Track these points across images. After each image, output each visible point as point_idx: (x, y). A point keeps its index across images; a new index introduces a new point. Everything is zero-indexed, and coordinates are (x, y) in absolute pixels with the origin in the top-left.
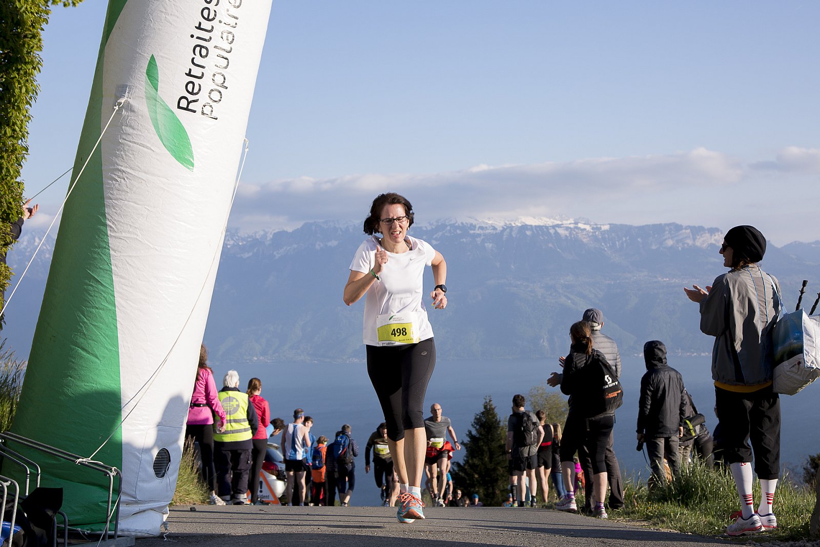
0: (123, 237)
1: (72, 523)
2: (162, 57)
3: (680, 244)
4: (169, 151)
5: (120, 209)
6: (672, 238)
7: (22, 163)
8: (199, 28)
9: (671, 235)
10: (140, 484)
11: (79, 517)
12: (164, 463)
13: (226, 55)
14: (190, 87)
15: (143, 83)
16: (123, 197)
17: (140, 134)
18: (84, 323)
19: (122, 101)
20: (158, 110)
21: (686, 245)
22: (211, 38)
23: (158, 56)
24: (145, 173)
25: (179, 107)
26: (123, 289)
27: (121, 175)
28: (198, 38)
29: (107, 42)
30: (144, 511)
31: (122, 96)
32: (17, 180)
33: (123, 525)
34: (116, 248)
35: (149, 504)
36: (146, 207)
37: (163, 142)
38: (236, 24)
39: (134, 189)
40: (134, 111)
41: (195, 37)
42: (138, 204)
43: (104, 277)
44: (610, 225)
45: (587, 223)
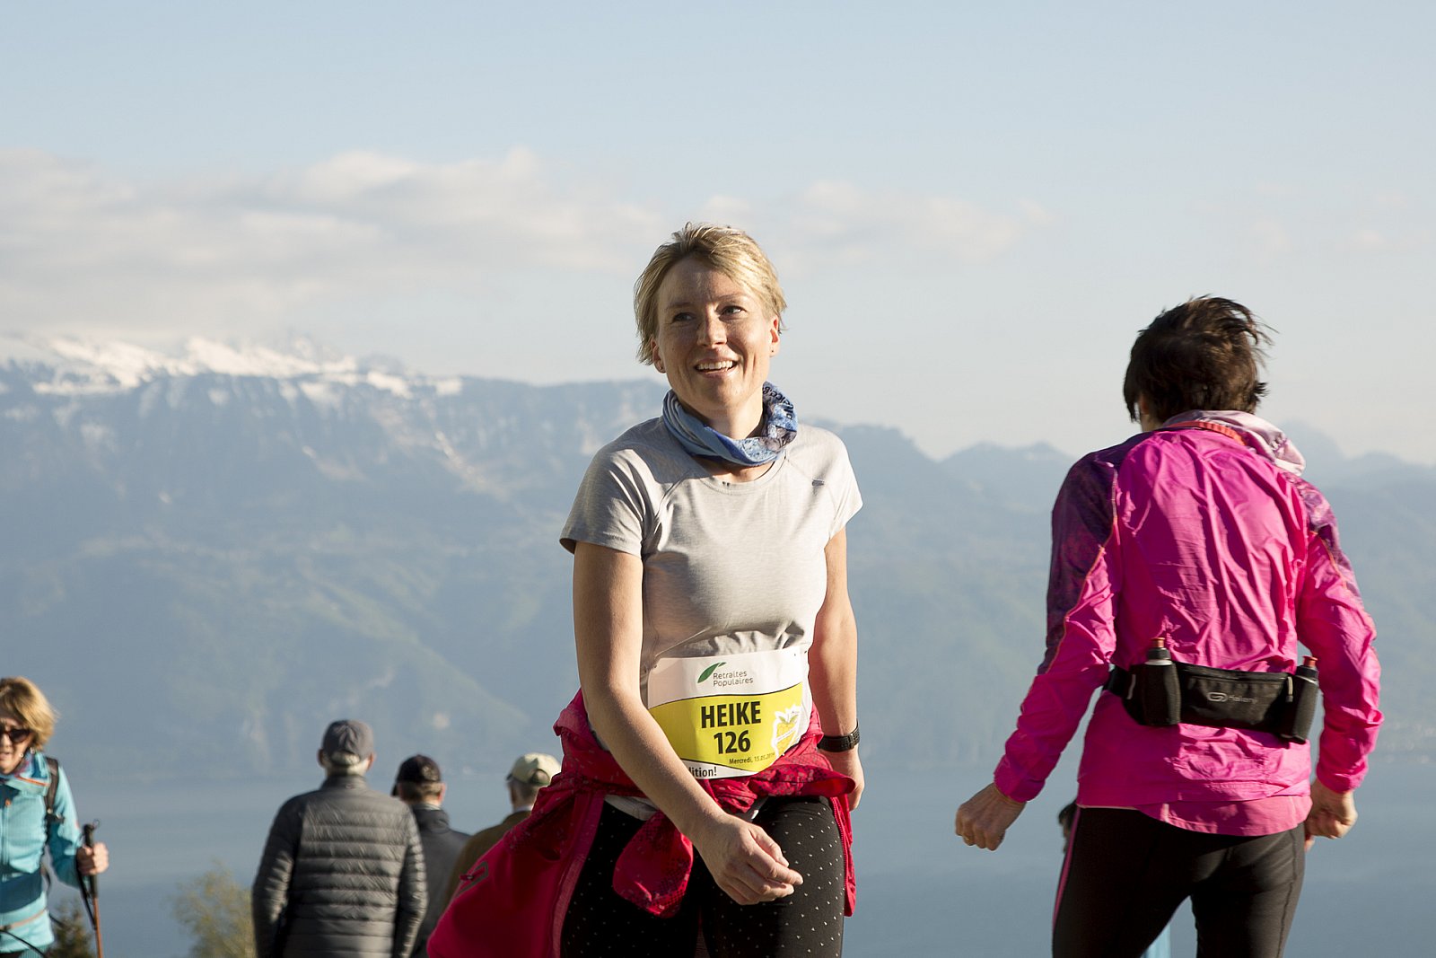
44: (464, 379)
45: (395, 372)
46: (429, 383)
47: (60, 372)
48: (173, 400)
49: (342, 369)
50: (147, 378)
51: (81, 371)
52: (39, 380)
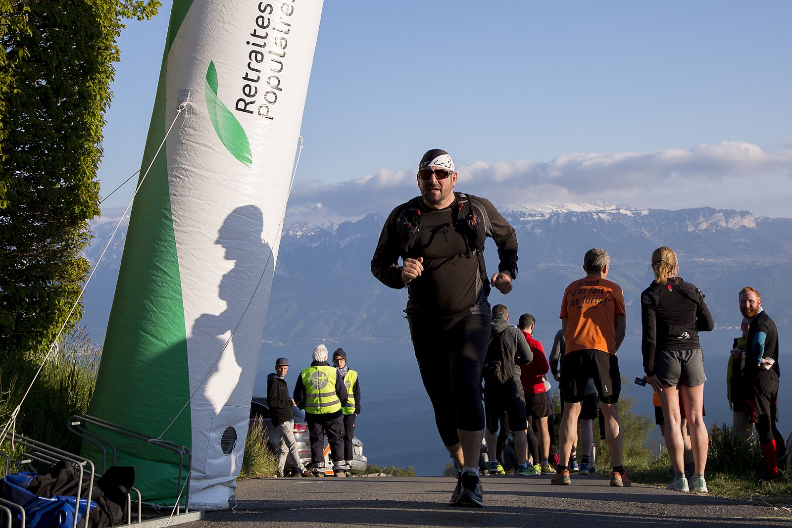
0: (189, 231)
1: (147, 499)
2: (220, 63)
3: (714, 227)
4: (228, 149)
5: (184, 205)
6: (706, 221)
7: (97, 165)
8: (254, 35)
9: (705, 218)
10: (209, 460)
11: (152, 493)
12: (230, 441)
13: (280, 59)
14: (247, 89)
15: (204, 88)
16: (187, 195)
17: (202, 134)
18: (153, 311)
19: (185, 104)
20: (219, 112)
21: (719, 227)
22: (265, 44)
23: (217, 62)
24: (207, 170)
25: (237, 109)
26: (188, 279)
27: (185, 173)
28: (253, 44)
29: (169, 50)
30: (214, 486)
31: (184, 100)
32: (93, 181)
33: (193, 499)
34: (181, 241)
35: (218, 479)
36: (208, 202)
37: (223, 142)
38: (289, 30)
39: (197, 186)
40: (194, 114)
41: (251, 44)
42: (200, 200)
43: (171, 268)
44: (650, 210)
45: (628, 209)
46: (639, 211)
47: (527, 214)
48: (561, 221)
49: (612, 208)
51: (533, 213)
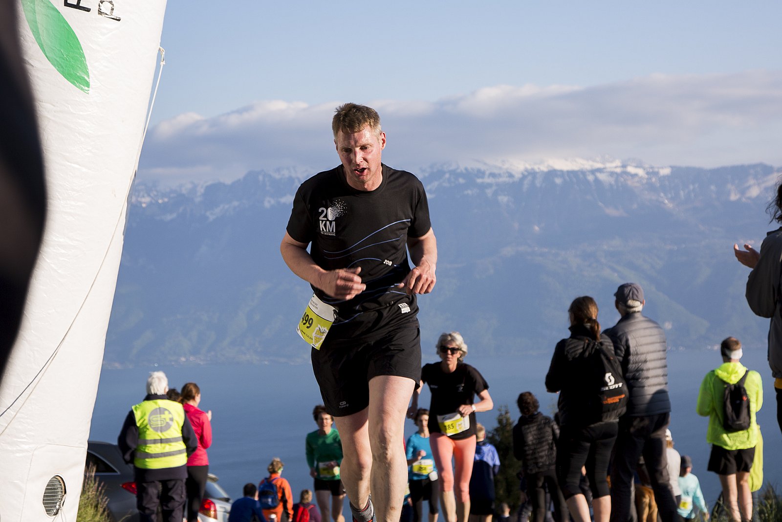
4: (54, 65)
9: (757, 180)
12: (57, 496)
37: (45, 53)
44: (672, 167)
45: (639, 166)
46: (656, 170)
47: (487, 173)
48: (538, 183)
50: (526, 173)
51: (496, 171)
52: (479, 177)
